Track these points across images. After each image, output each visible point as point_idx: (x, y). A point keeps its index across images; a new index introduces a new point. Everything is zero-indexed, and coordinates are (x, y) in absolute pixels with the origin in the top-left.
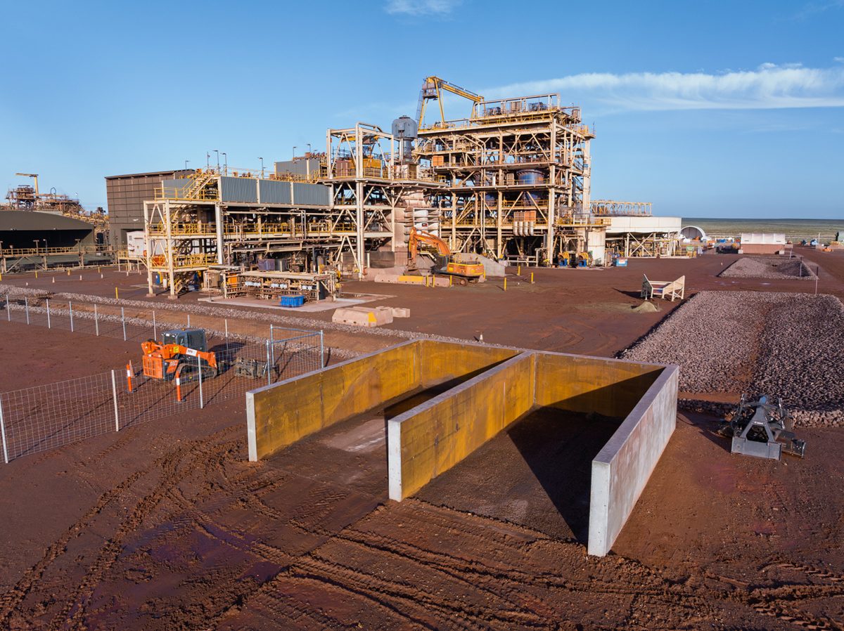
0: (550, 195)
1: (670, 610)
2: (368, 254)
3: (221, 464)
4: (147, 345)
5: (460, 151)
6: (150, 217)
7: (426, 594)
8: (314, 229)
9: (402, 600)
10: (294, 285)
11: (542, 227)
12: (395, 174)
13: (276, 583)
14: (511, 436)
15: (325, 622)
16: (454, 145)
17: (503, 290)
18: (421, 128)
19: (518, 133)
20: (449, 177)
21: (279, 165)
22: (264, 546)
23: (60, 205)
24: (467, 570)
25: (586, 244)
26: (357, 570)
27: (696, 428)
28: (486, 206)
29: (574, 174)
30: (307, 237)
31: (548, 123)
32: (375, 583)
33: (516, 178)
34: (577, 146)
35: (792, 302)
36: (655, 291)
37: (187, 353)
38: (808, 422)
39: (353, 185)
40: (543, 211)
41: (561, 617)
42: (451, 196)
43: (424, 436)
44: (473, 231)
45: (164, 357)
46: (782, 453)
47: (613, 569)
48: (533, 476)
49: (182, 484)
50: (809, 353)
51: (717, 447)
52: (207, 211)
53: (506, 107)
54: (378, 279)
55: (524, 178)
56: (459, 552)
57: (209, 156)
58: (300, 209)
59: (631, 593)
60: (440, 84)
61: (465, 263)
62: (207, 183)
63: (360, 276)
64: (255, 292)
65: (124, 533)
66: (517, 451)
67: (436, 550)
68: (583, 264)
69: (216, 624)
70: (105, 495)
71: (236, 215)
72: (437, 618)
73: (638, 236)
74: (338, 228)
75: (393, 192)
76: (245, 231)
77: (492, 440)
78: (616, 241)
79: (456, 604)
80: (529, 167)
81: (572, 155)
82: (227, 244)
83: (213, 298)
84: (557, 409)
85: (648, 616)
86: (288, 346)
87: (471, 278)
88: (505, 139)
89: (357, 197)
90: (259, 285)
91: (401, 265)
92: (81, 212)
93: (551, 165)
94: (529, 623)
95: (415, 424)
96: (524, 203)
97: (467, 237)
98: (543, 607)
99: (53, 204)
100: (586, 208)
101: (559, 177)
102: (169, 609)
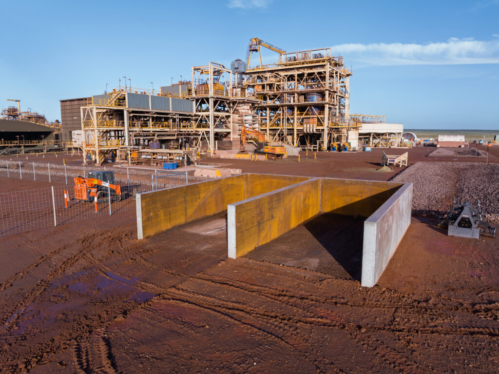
0: (325, 108)
1: (420, 316)
2: (217, 142)
3: (119, 241)
4: (78, 180)
5: (272, 82)
6: (84, 116)
7: (253, 309)
8: (184, 127)
9: (236, 312)
10: (171, 157)
11: (321, 128)
12: (233, 94)
13: (151, 303)
14: (306, 227)
15: (183, 324)
16: (268, 79)
17: (298, 162)
18: (248, 69)
19: (307, 72)
20: (265, 99)
21: (163, 88)
22: (144, 283)
23: (33, 119)
24: (279, 295)
25: (347, 138)
26: (206, 295)
27: (423, 224)
28: (287, 116)
29: (340, 96)
30: (180, 131)
31: (324, 65)
32: (218, 303)
33: (305, 98)
34: (342, 80)
35: (473, 167)
36: (390, 161)
37: (103, 185)
38: (494, 220)
39: (208, 99)
40: (321, 118)
41: (346, 321)
42: (266, 110)
43: (251, 218)
44: (280, 131)
45: (88, 187)
46: (481, 235)
47: (379, 294)
48: (321, 246)
49: (93, 252)
50: (487, 190)
51: (438, 233)
52: (119, 114)
53: (300, 56)
54: (222, 157)
55: (310, 98)
56: (274, 286)
57: (120, 80)
58: (175, 114)
59: (392, 308)
60: (260, 42)
61: (275, 146)
62: (118, 96)
63: (212, 155)
64: (148, 162)
65: (52, 277)
66: (311, 234)
67: (259, 284)
68: (345, 149)
69: (108, 325)
70: (42, 257)
71: (137, 116)
72: (260, 322)
73: (378, 135)
74: (198, 126)
75: (231, 104)
76: (142, 126)
77: (294, 229)
78: (365, 137)
79: (273, 314)
80: (313, 92)
81: (339, 85)
82: (131, 133)
83: (122, 165)
84: (335, 214)
85: (406, 320)
86: (166, 186)
87: (278, 156)
88: (299, 75)
89: (210, 107)
90: (150, 157)
91: (236, 149)
92: (45, 123)
93: (326, 90)
94: (324, 325)
95: (245, 209)
96: (310, 113)
97: (275, 134)
98: (333, 316)
99: (29, 118)
100: (347, 117)
101: (331, 98)
102: (76, 317)
